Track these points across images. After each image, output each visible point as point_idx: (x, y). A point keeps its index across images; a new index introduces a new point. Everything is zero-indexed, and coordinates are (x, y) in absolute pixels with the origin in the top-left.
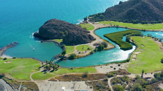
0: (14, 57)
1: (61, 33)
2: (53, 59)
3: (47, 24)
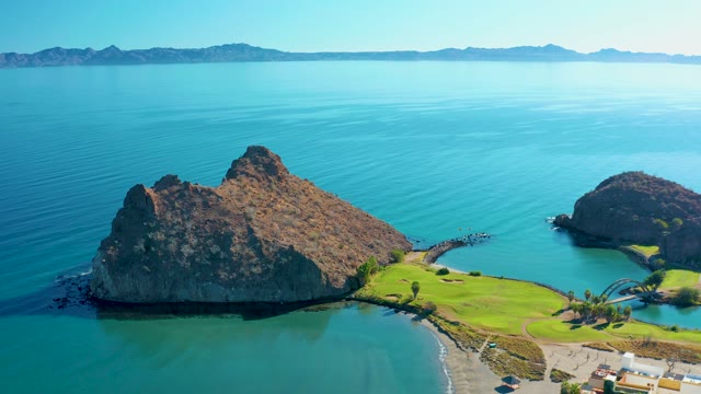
0: (475, 271)
1: (658, 224)
2: (610, 290)
3: (608, 187)
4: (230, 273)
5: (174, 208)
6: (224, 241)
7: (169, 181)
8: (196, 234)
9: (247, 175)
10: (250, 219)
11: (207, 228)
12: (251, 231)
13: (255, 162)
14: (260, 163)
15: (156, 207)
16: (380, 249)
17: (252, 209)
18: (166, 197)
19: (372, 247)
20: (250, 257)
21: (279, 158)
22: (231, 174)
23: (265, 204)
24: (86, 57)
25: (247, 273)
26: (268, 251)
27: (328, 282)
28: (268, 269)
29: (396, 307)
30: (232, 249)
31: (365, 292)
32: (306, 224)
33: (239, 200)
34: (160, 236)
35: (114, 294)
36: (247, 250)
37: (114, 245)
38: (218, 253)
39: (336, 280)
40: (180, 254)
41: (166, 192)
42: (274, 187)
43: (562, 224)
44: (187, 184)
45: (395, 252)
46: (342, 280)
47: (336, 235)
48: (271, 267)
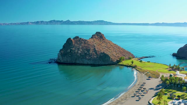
2: (180, 64)
4: (89, 57)
5: (77, 43)
6: (88, 50)
7: (77, 37)
8: (82, 49)
9: (95, 38)
10: (95, 46)
11: (85, 48)
12: (95, 49)
13: (98, 35)
14: (99, 36)
15: (73, 43)
16: (126, 56)
17: (96, 45)
18: (76, 41)
19: (124, 55)
20: (94, 54)
21: (103, 35)
22: (92, 38)
23: (99, 44)
24: (62, 22)
25: (93, 57)
26: (98, 53)
27: (112, 60)
28: (98, 57)
29: (127, 66)
30: (90, 52)
31: (121, 63)
32: (108, 49)
33: (93, 43)
34: (73, 49)
35: (62, 61)
36: (93, 52)
37: (63, 50)
38: (87, 53)
39: (114, 60)
40: (78, 53)
41: (76, 40)
42: (102, 41)
43: (174, 55)
44: (81, 38)
45: (130, 57)
46: (115, 60)
47: (115, 52)
48: (99, 56)
